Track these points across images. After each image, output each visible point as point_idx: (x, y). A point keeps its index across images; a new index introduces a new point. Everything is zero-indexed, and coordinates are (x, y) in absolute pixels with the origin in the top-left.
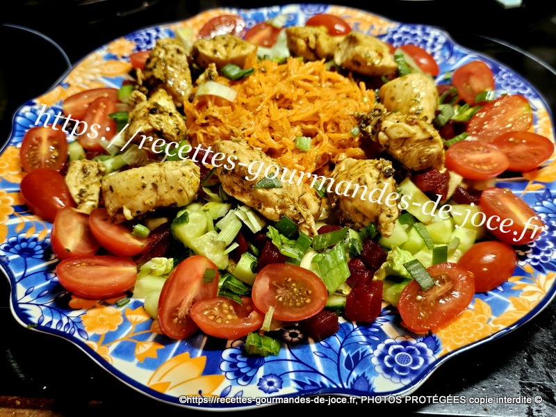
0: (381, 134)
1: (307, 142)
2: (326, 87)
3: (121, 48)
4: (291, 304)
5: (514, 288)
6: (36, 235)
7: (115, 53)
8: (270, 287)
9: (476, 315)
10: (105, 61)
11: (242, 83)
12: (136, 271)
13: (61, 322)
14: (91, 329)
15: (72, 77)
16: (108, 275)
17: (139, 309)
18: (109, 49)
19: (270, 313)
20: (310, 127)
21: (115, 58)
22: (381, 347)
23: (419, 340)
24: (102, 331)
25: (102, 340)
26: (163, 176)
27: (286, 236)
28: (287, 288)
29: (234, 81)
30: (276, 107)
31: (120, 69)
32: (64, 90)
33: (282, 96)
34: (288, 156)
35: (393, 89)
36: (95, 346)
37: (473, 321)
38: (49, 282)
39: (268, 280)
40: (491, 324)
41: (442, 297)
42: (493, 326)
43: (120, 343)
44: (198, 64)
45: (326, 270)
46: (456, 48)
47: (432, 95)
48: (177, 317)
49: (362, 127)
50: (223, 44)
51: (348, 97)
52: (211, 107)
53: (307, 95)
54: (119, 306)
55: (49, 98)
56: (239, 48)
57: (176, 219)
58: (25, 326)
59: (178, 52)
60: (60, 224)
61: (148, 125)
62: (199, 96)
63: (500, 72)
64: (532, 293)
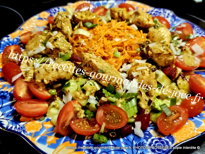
0: (149, 52)
1: (118, 54)
2: (126, 32)
3: (44, 15)
4: (112, 122)
5: (204, 116)
6: (7, 90)
7: (42, 17)
8: (104, 114)
9: (189, 127)
10: (37, 20)
11: (93, 29)
12: (48, 106)
13: (16, 127)
14: (29, 130)
15: (24, 26)
16: (36, 108)
17: (49, 122)
18: (39, 16)
19: (104, 124)
20: (120, 48)
21: (42, 19)
22: (150, 140)
23: (166, 137)
24: (33, 131)
25: (33, 135)
27: (110, 92)
28: (111, 115)
29: (89, 29)
30: (106, 40)
31: (44, 23)
32: (21, 31)
33: (109, 35)
34: (111, 60)
35: (153, 33)
36: (30, 138)
37: (188, 130)
38: (12, 110)
39: (103, 111)
40: (195, 131)
41: (175, 120)
43: (41, 137)
44: (74, 22)
45: (128, 108)
46: (177, 18)
47: (169, 36)
48: (65, 126)
49: (141, 48)
50: (85, 14)
51: (135, 36)
52: (80, 39)
53: (119, 35)
54: (41, 121)
55: (15, 34)
56: (91, 16)
57: (65, 85)
58: (1, 128)
59: (67, 17)
60: (17, 86)
61: (54, 46)
62: (75, 34)
63: (195, 28)
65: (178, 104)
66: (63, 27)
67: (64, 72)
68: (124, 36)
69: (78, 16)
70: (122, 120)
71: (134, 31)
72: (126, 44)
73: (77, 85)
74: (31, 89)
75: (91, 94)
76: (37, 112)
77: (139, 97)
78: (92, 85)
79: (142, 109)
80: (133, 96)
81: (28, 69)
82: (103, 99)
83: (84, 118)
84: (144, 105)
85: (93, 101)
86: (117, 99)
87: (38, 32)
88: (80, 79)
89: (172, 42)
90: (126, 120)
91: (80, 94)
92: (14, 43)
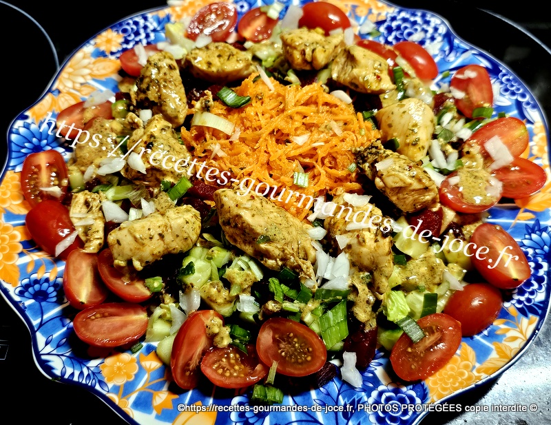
0: (378, 179)
2: (323, 112)
3: (109, 41)
4: (293, 360)
5: (498, 332)
6: (47, 275)
7: (103, 48)
8: (273, 341)
9: (462, 361)
10: (93, 60)
11: (239, 113)
12: (146, 318)
13: (82, 373)
14: (110, 380)
17: (152, 355)
18: (95, 43)
19: (275, 366)
20: (307, 160)
21: (102, 54)
22: (374, 394)
23: (409, 388)
24: (120, 382)
25: (121, 391)
26: (169, 226)
27: (287, 285)
28: (289, 343)
30: (274, 142)
31: (110, 67)
32: (55, 98)
33: (279, 130)
35: (391, 115)
36: (116, 399)
37: (459, 368)
38: (65, 329)
39: (271, 333)
42: (476, 374)
43: (138, 395)
45: (327, 326)
48: (189, 370)
49: (359, 163)
50: (217, 54)
51: (345, 124)
52: (209, 141)
53: (304, 120)
54: (133, 353)
55: (40, 109)
56: (233, 59)
57: (183, 269)
58: (50, 378)
59: (171, 68)
60: (71, 273)
61: (146, 163)
62: (196, 126)
63: (500, 74)
64: (514, 339)
65: (441, 303)
66: (163, 98)
67: (178, 239)
68: (317, 126)
69: (200, 62)
70: (312, 358)
71: (342, 110)
72: (321, 154)
73: (210, 269)
74: (104, 279)
75: (244, 291)
76: (123, 338)
77: (351, 297)
78: (243, 270)
79: (360, 323)
80: (338, 297)
81: (90, 222)
82: (271, 306)
83: (230, 345)
84: (363, 314)
85: (248, 307)
86: (303, 305)
87: (101, 105)
88: (216, 252)
89: (437, 133)
90: (323, 358)
91: (219, 291)
92: (44, 137)
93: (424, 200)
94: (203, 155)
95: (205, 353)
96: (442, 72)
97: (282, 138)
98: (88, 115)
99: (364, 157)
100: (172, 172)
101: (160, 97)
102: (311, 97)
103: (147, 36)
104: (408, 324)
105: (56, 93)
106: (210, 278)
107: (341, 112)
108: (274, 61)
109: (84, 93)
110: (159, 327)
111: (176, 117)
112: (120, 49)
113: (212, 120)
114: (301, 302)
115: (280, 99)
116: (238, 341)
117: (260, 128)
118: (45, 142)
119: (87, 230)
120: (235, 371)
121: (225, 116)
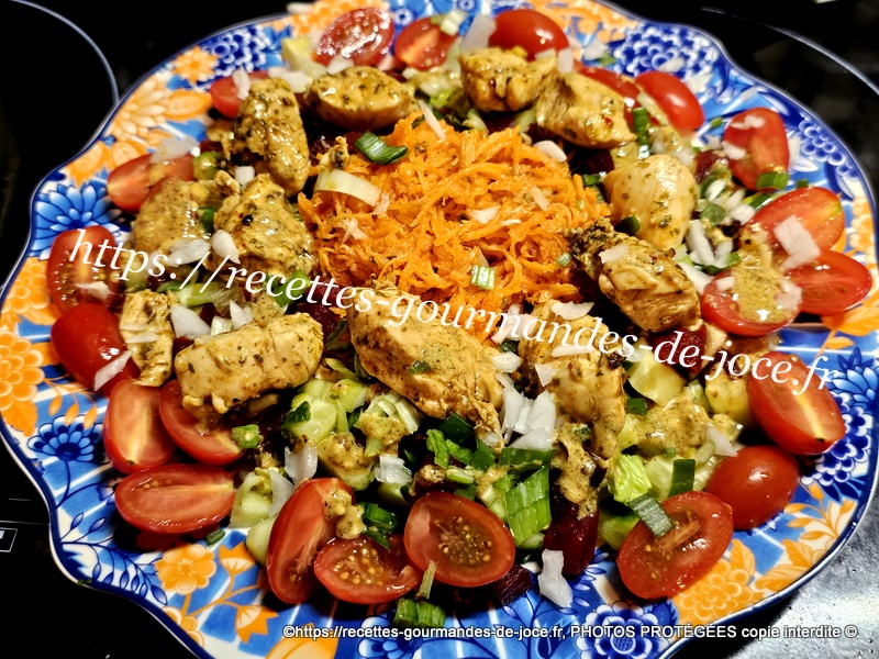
0: (603, 277)
1: (486, 276)
2: (520, 174)
3: (195, 65)
4: (461, 561)
5: (792, 524)
6: (80, 420)
7: (185, 75)
8: (431, 529)
9: (733, 569)
10: (169, 92)
12: (232, 489)
13: (126, 574)
14: (171, 585)
15: (118, 124)
17: (239, 548)
18: (174, 68)
19: (432, 570)
20: (494, 248)
21: (181, 84)
22: (591, 618)
23: (647, 609)
24: (186, 589)
25: (187, 603)
26: (271, 344)
27: (455, 441)
28: (456, 533)
30: (442, 218)
31: (194, 104)
32: (108, 149)
33: (449, 200)
35: (627, 181)
36: (177, 616)
38: (104, 503)
39: (428, 517)
40: (753, 586)
42: (756, 590)
43: (215, 608)
45: (516, 507)
46: (734, 73)
47: (687, 194)
48: (295, 572)
49: (575, 253)
50: (359, 84)
51: (555, 192)
52: (340, 214)
53: (491, 187)
54: (209, 544)
55: (83, 165)
56: (384, 93)
57: (291, 414)
58: (75, 581)
59: (286, 103)
60: (116, 415)
61: (241, 247)
62: (321, 191)
63: (802, 123)
64: (818, 535)
65: (701, 477)
66: (271, 148)
67: (284, 366)
68: (510, 195)
69: (331, 96)
70: (492, 557)
71: (550, 171)
72: (515, 237)
73: (334, 414)
74: (167, 426)
75: (387, 449)
76: (193, 519)
77: (557, 463)
78: (388, 416)
79: (570, 504)
80: (535, 462)
81: (150, 338)
82: (429, 473)
83: (362, 536)
84: (575, 489)
85: (394, 474)
86: (479, 473)
87: (177, 160)
88: (345, 387)
89: (699, 210)
90: (509, 558)
91: (348, 449)
92: (87, 207)
93: (675, 312)
94: (330, 236)
95: (321, 546)
96: (709, 120)
97: (454, 211)
98: (156, 175)
99: (584, 243)
100: (281, 263)
101: (267, 148)
102: (503, 150)
103: (255, 58)
104: (647, 507)
105: (109, 141)
106: (335, 429)
107: (549, 174)
108: (449, 99)
109: (152, 142)
110: (252, 505)
111: (292, 179)
112: (212, 77)
113: (347, 183)
114: (476, 468)
115: (453, 151)
116: (375, 529)
117: (421, 195)
118: (88, 215)
119: (145, 350)
120: (369, 576)
121: (367, 177)
